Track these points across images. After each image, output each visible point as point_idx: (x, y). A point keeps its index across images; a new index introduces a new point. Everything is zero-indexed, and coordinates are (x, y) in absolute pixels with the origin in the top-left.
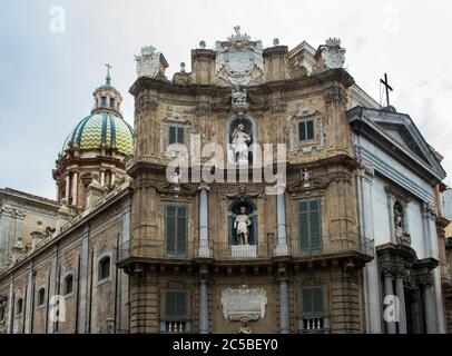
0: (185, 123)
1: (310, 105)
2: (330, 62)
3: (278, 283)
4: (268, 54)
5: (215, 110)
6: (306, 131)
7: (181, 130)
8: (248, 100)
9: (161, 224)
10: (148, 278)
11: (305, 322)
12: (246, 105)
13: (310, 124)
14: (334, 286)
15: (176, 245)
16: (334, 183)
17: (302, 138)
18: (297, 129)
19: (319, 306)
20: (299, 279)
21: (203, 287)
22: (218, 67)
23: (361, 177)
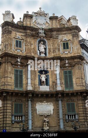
0: (22, 40)
1: (66, 37)
2: (73, 23)
3: (58, 101)
4: (51, 18)
5: (33, 36)
6: (66, 46)
7: (20, 42)
8: (45, 33)
9: (13, 76)
10: (8, 98)
11: (68, 116)
12: (44, 35)
13: (67, 44)
14: (79, 102)
15: (19, 85)
16: (77, 65)
17: (64, 48)
18: (62, 45)
19: (73, 110)
20: (65, 99)
21: (30, 102)
22: (33, 21)
23: (85, 63)
